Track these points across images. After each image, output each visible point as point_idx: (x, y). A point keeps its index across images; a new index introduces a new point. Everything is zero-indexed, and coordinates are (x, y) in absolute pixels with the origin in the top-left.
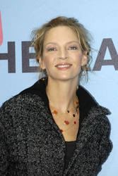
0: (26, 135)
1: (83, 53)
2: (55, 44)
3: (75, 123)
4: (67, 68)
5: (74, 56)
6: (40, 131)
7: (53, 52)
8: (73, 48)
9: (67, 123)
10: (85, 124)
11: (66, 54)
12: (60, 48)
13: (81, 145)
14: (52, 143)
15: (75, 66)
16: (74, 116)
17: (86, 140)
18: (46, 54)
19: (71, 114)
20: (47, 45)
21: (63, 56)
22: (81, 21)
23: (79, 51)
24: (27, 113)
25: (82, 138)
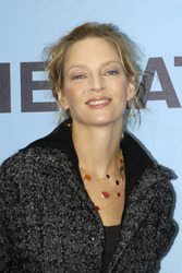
0: (42, 216)
1: (129, 80)
2: (83, 67)
3: (119, 195)
4: (105, 105)
5: (114, 85)
6: (63, 209)
7: (80, 80)
8: (112, 72)
9: (106, 195)
10: (134, 198)
11: (101, 83)
12: (91, 74)
13: (129, 235)
14: (83, 230)
15: (116, 101)
16: (117, 183)
17: (137, 225)
18: (69, 84)
19: (112, 181)
20: (70, 70)
21: (97, 86)
22: (123, 29)
23: (122, 77)
24: (42, 179)
25: (131, 223)
